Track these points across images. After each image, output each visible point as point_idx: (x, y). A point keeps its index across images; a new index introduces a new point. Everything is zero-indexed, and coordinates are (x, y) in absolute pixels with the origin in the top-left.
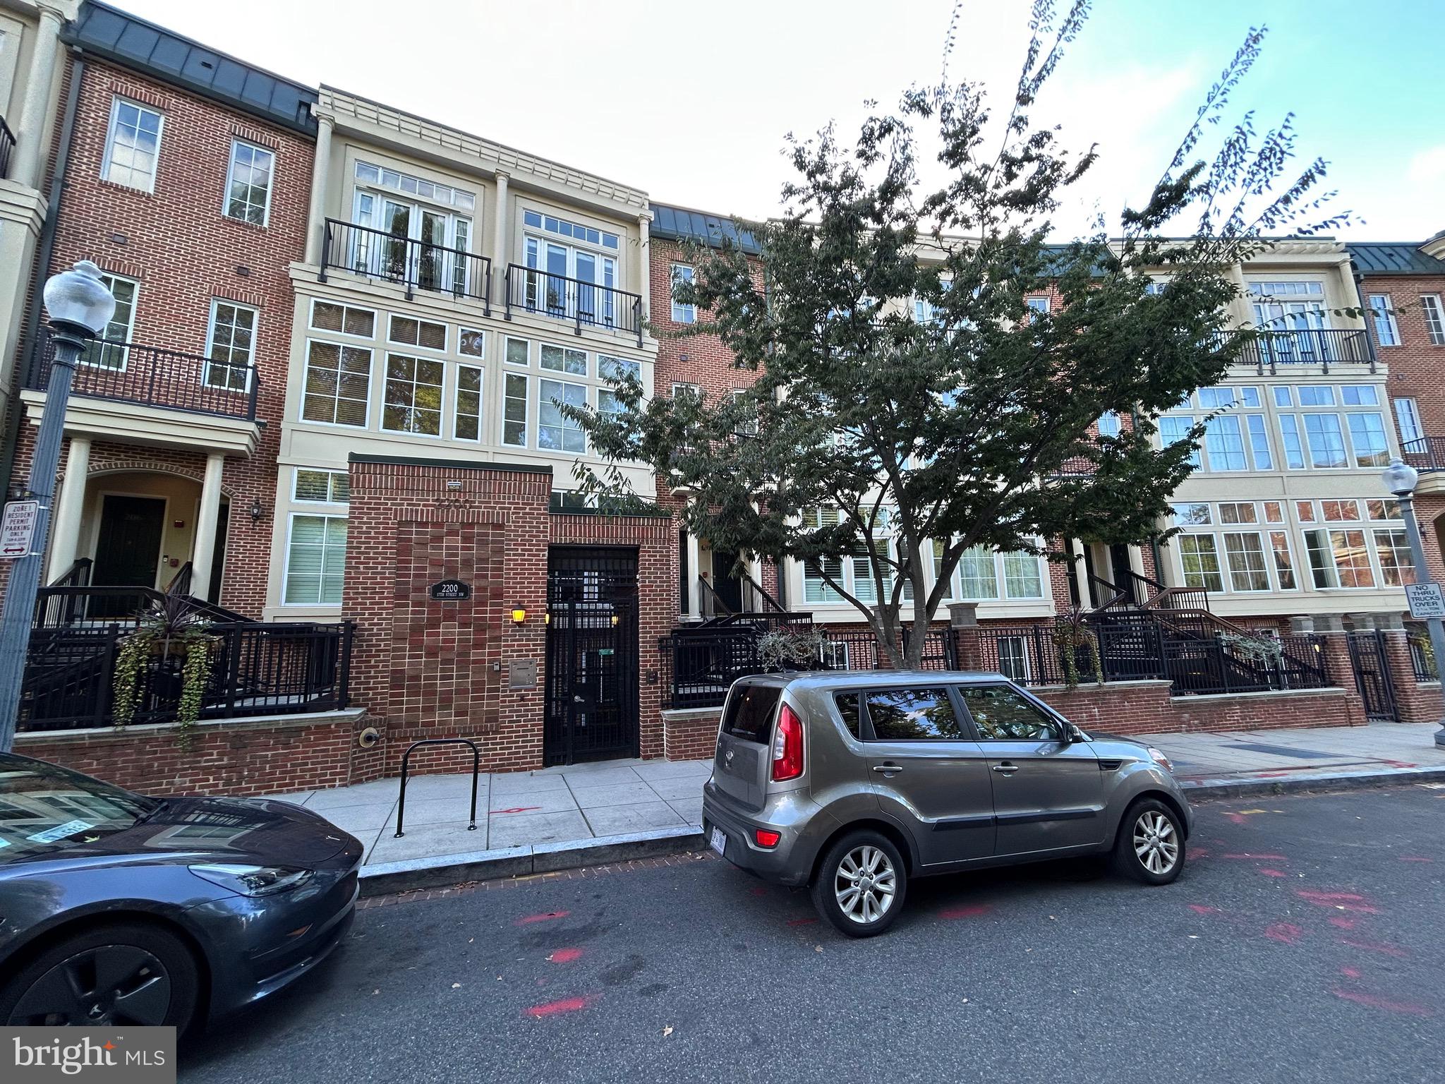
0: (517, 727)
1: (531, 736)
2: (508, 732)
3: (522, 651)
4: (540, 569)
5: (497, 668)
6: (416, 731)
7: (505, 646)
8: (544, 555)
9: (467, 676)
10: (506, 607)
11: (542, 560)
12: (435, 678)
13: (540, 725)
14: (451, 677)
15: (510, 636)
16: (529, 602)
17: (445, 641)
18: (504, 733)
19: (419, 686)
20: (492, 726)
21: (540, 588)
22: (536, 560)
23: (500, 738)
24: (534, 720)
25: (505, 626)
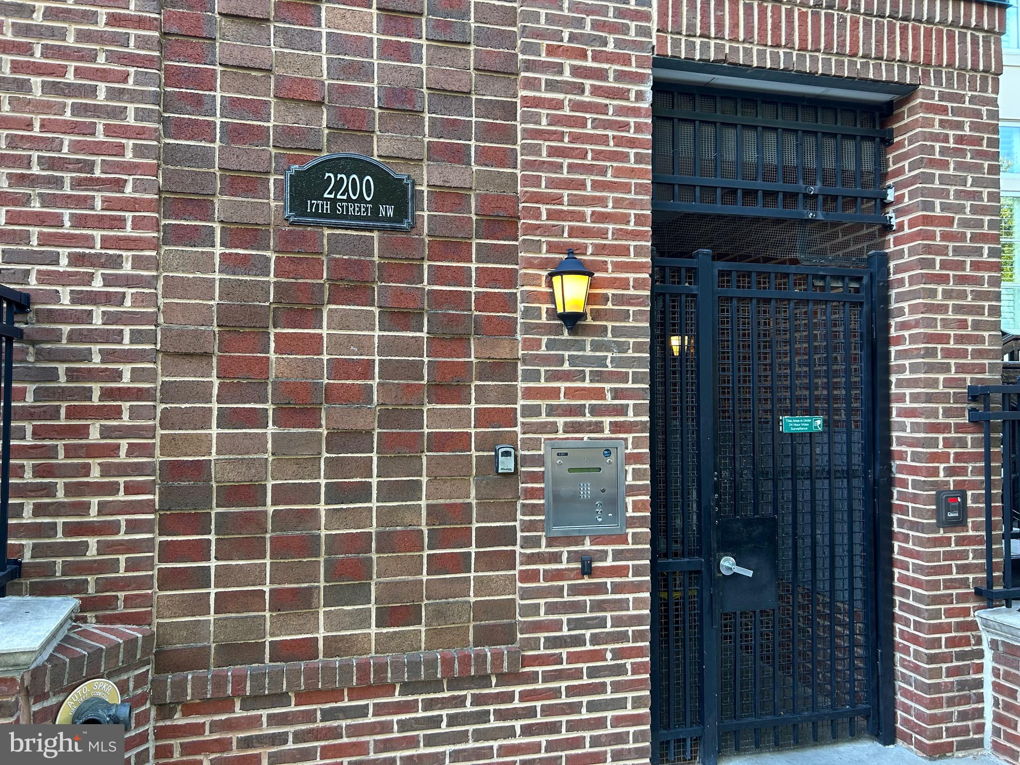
0: (574, 658)
1: (618, 687)
2: (549, 677)
3: (578, 411)
4: (632, 143)
5: (506, 464)
6: (257, 678)
7: (529, 393)
8: (640, 96)
9: (412, 490)
10: (530, 264)
11: (636, 112)
12: (310, 493)
13: (639, 652)
14: (363, 492)
15: (545, 360)
16: (600, 250)
17: (339, 368)
18: (533, 677)
19: (257, 521)
20: (497, 658)
21: (633, 204)
22: (619, 111)
23: (524, 696)
24: (623, 637)
25: (528, 328)
